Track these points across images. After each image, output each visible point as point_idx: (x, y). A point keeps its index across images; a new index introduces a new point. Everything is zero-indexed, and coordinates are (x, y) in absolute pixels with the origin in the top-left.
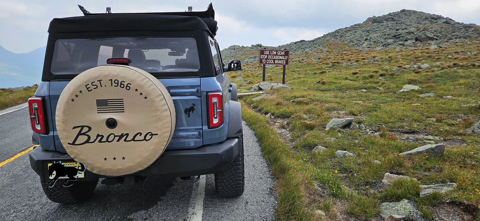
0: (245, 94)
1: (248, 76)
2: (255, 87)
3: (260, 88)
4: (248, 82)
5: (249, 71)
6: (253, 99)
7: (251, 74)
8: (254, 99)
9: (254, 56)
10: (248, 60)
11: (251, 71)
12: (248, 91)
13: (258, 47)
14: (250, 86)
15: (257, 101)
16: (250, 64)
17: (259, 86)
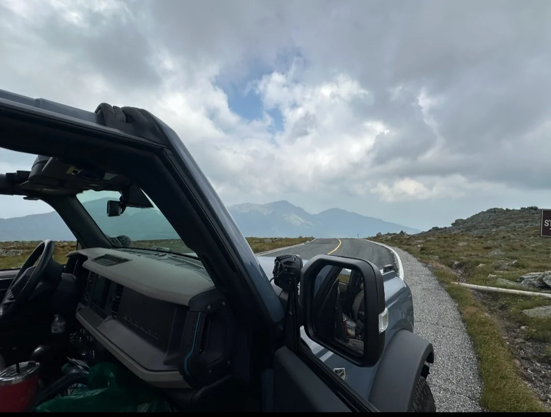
0: (504, 290)
1: (515, 249)
2: (531, 280)
3: (545, 283)
4: (514, 263)
5: (516, 239)
6: (526, 311)
7: (521, 246)
8: (530, 313)
9: (525, 220)
10: (515, 224)
11: (521, 240)
12: (512, 284)
13: (531, 210)
14: (517, 272)
15: (539, 321)
16: (519, 229)
17: (541, 280)
